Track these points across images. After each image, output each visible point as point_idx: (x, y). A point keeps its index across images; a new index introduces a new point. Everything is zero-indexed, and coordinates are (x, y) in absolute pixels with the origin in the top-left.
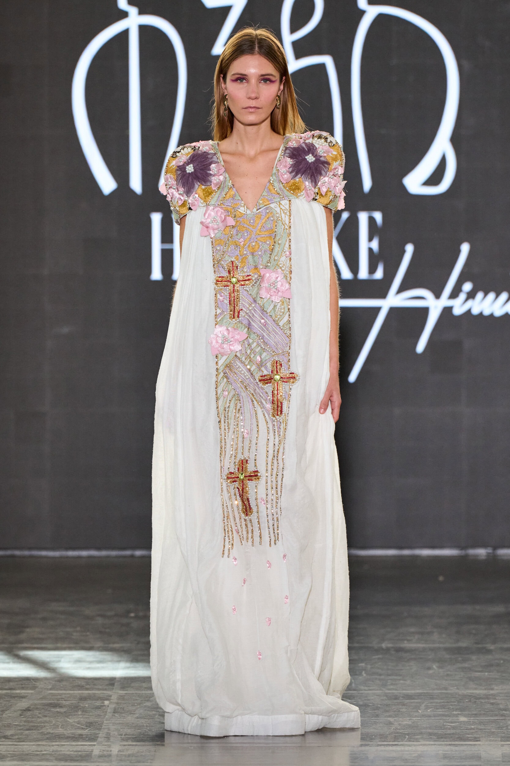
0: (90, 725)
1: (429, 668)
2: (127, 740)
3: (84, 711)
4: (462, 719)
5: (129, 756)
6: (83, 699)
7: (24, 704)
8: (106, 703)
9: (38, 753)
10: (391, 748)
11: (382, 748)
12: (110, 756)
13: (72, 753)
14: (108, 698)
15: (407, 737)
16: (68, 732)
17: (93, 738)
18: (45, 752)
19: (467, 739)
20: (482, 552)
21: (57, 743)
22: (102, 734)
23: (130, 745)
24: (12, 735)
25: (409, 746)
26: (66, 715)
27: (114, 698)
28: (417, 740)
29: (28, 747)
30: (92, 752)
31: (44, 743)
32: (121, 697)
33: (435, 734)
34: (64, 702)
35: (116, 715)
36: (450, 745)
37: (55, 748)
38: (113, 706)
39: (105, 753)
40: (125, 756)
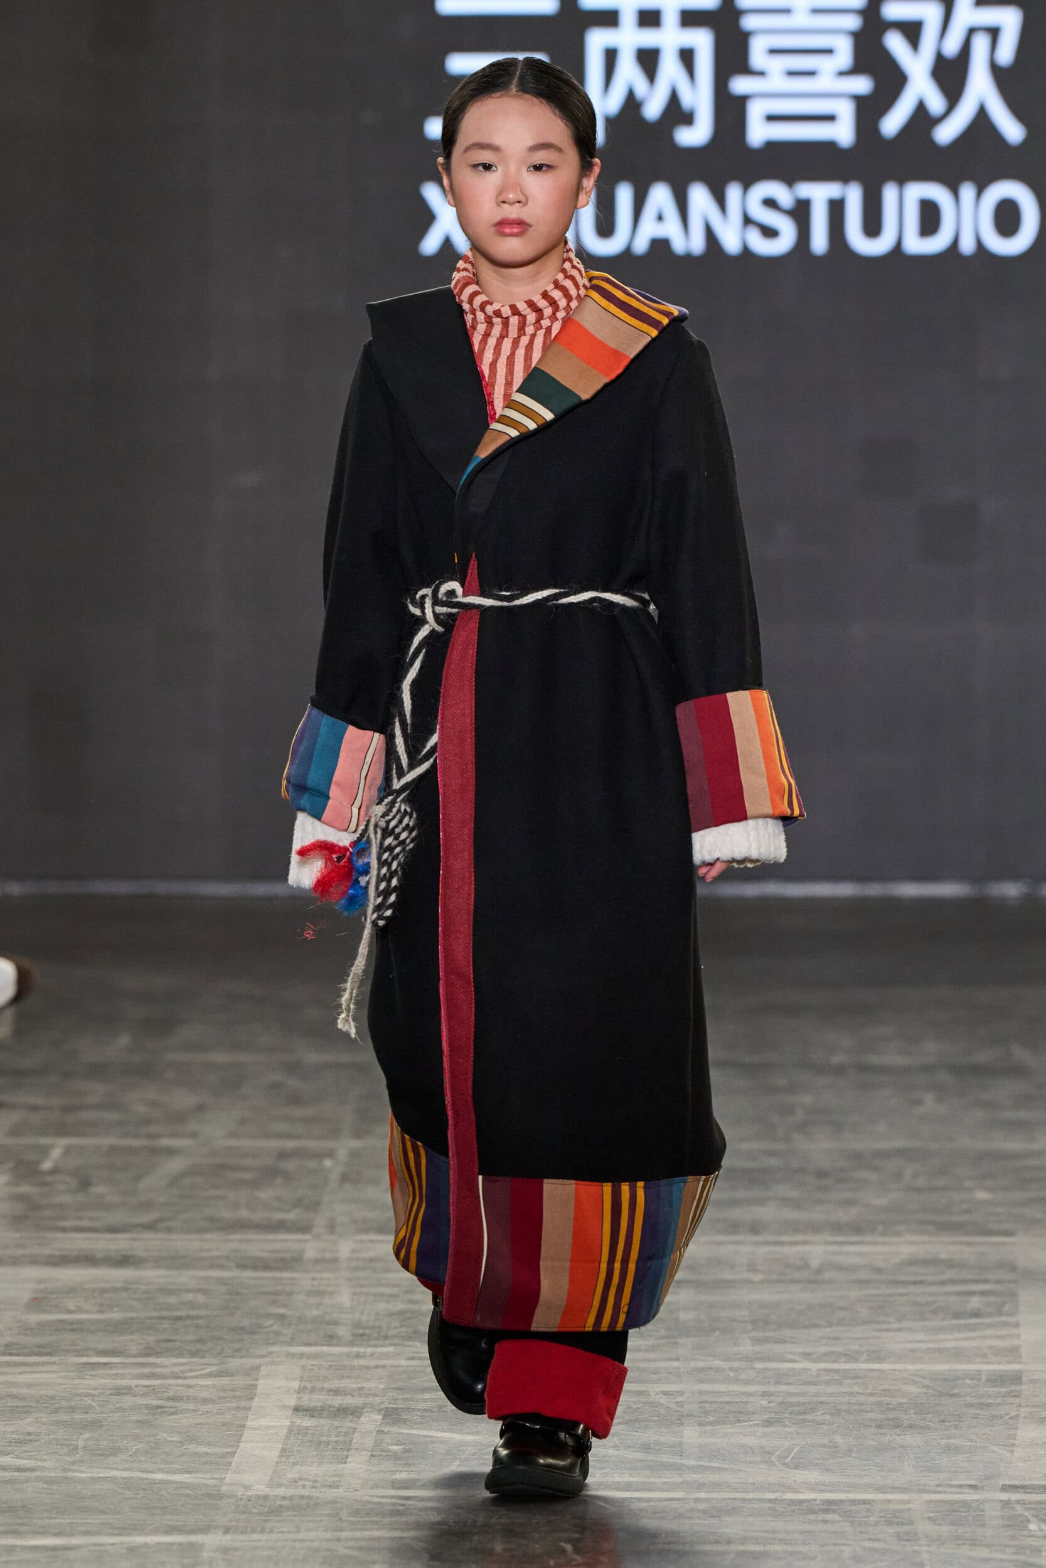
0: (298, 1204)
1: (919, 1102)
2: (366, 1231)
3: (287, 1177)
4: (981, 1195)
5: (371, 1260)
6: (283, 1155)
7: (175, 1165)
8: (328, 1163)
9: (204, 1254)
10: (851, 1248)
11: (835, 1248)
12: (335, 1260)
13: (266, 1255)
14: (331, 1154)
15: (880, 1228)
16: (259, 1216)
17: (303, 1228)
18: (216, 1253)
19: (990, 1233)
20: (1011, 890)
21: (239, 1236)
22: (320, 1221)
23: (372, 1241)
24: (156, 1222)
25: (884, 1244)
26: (255, 1184)
27: (342, 1154)
28: (898, 1234)
29: (184, 1243)
30: (303, 1251)
31: (213, 1236)
32: (355, 1154)
33: (932, 1223)
34: (249, 1162)
35: (348, 1186)
36: (961, 1243)
37: (234, 1245)
38: (339, 1170)
39: (327, 1255)
40: (364, 1260)
